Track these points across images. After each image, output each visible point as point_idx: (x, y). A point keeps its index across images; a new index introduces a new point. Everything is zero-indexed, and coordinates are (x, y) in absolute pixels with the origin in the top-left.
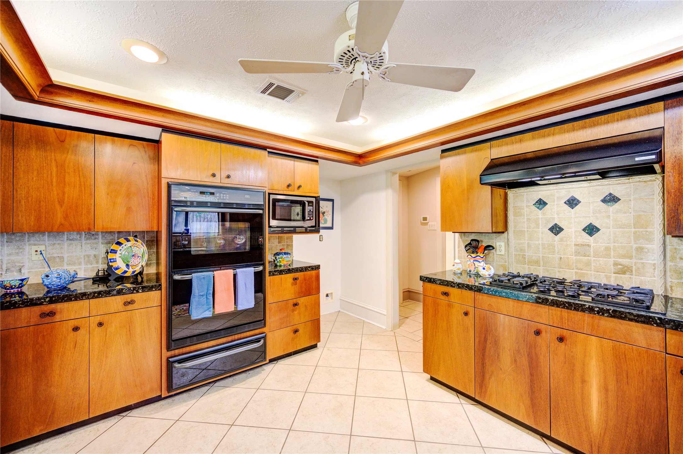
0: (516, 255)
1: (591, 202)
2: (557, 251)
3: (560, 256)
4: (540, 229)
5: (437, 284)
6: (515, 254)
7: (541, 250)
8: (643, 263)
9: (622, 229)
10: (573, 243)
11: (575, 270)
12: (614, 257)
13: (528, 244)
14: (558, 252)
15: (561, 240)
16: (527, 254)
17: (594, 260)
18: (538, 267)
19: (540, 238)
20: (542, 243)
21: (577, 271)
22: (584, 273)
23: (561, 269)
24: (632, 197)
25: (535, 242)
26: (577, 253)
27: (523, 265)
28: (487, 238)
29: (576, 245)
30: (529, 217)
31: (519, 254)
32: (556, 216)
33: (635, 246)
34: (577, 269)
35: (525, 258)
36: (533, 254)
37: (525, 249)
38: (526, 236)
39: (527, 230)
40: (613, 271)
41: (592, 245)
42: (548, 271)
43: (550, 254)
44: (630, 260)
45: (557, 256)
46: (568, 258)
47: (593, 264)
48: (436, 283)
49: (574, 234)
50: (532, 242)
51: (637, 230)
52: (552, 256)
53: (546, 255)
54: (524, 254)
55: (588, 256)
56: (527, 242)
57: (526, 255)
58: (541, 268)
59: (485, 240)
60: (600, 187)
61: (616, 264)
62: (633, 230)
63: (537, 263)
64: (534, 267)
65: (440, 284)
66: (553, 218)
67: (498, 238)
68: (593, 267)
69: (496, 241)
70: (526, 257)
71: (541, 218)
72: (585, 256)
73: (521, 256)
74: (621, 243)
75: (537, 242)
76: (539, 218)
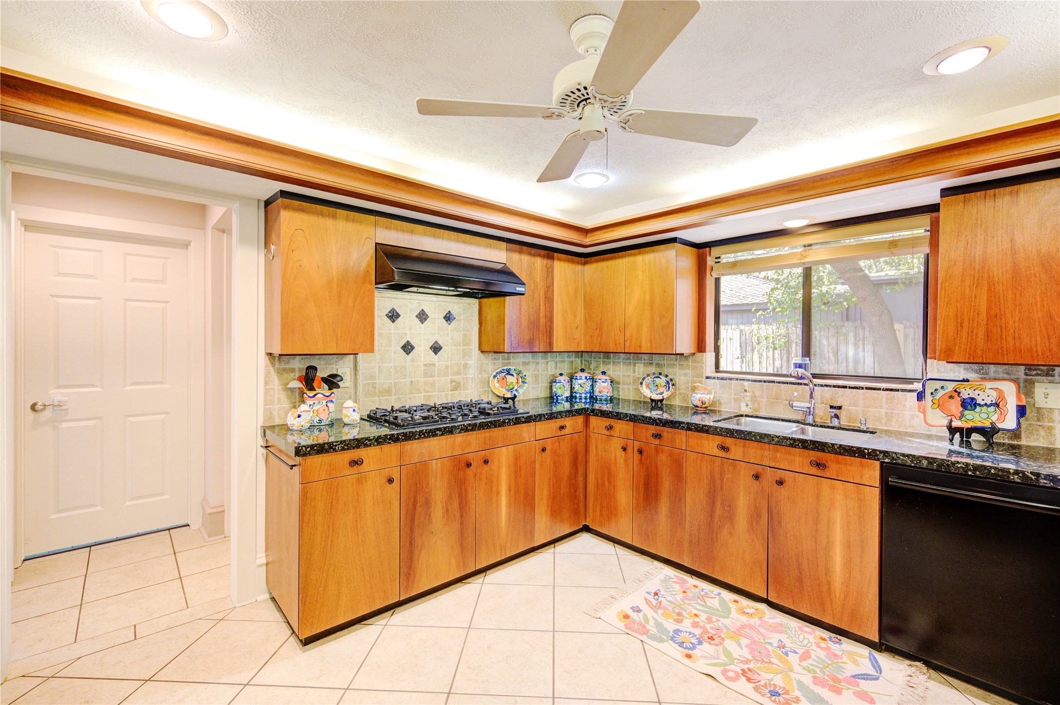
0: (364, 385)
1: (436, 318)
2: (408, 374)
3: (411, 379)
4: (392, 348)
5: (336, 451)
6: (363, 383)
7: (393, 374)
8: (467, 378)
9: (456, 347)
10: (422, 364)
11: (423, 394)
12: (451, 376)
13: (379, 367)
14: (410, 375)
15: (413, 360)
16: (377, 381)
17: (438, 380)
18: (390, 397)
19: (393, 358)
20: (394, 366)
21: (425, 394)
22: (430, 395)
23: (412, 395)
24: (462, 316)
25: (387, 365)
26: (426, 375)
27: (373, 398)
28: (322, 362)
29: (425, 365)
30: (380, 331)
31: (368, 383)
32: (408, 332)
33: (463, 362)
34: (425, 392)
35: (375, 387)
36: (385, 381)
37: (375, 375)
38: (377, 357)
39: (379, 349)
40: (450, 388)
41: (437, 364)
42: (399, 399)
43: (403, 379)
44: (459, 376)
45: (408, 380)
46: (418, 381)
47: (437, 384)
48: (334, 449)
49: (423, 353)
50: (383, 365)
51: (464, 347)
52: (404, 380)
53: (398, 380)
54: (375, 381)
55: (434, 377)
56: (377, 365)
57: (377, 384)
58: (393, 397)
59: (320, 366)
60: (443, 303)
61: (452, 381)
62: (462, 347)
63: (388, 392)
64: (386, 398)
65: (343, 449)
66: (406, 334)
67: (341, 362)
68: (437, 388)
69: (337, 367)
70: (377, 386)
71: (394, 333)
72: (431, 377)
73: (371, 385)
74: (455, 361)
75: (389, 365)
76: (391, 333)
